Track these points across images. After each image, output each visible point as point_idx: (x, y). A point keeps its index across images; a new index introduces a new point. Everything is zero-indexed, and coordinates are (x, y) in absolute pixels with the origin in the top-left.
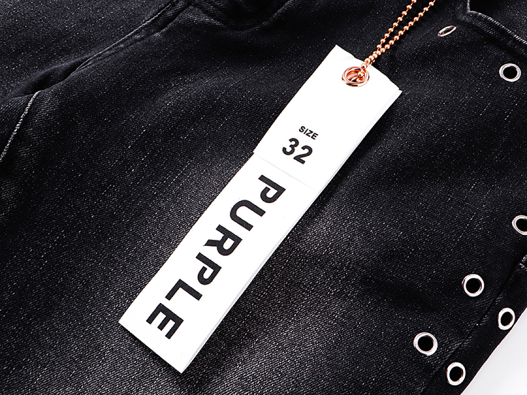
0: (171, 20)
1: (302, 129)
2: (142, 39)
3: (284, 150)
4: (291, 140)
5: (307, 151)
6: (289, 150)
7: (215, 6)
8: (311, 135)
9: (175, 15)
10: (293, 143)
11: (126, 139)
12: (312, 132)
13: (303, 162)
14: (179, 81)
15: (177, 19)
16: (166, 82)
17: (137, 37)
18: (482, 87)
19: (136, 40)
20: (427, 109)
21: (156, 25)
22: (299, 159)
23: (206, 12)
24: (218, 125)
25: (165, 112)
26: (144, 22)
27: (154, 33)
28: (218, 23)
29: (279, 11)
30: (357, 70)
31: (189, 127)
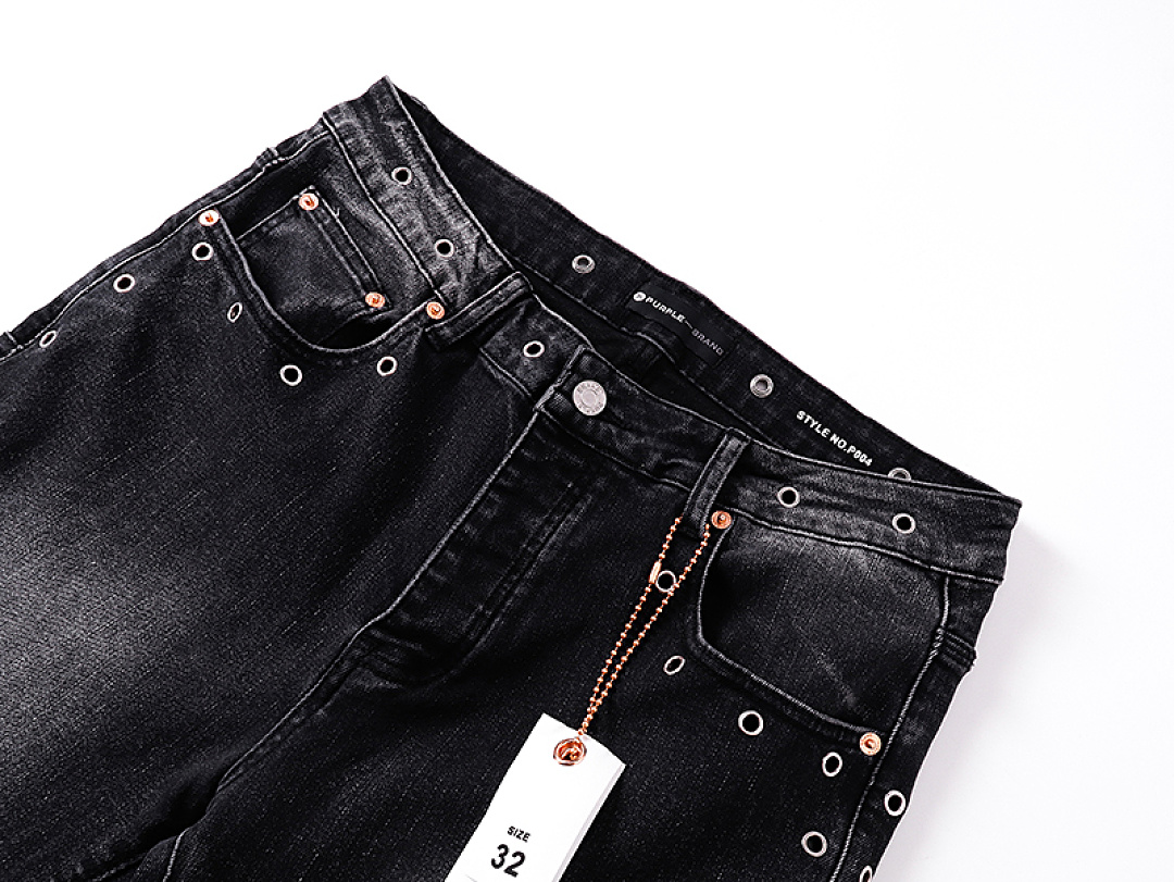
0: (336, 688)
1: (511, 831)
2: (303, 722)
3: (493, 861)
4: (500, 848)
5: (518, 858)
6: (498, 861)
7: (389, 663)
8: (522, 836)
9: (341, 682)
10: (503, 850)
11: (295, 870)
12: (522, 832)
13: (515, 874)
14: (353, 772)
15: (343, 688)
16: (338, 777)
17: (296, 720)
18: (718, 746)
19: (296, 726)
20: (656, 789)
21: (318, 699)
22: (510, 871)
23: (378, 674)
24: (408, 829)
25: (341, 825)
26: (303, 696)
27: (317, 710)
28: (395, 686)
29: (469, 655)
30: (570, 745)
31: (371, 839)
